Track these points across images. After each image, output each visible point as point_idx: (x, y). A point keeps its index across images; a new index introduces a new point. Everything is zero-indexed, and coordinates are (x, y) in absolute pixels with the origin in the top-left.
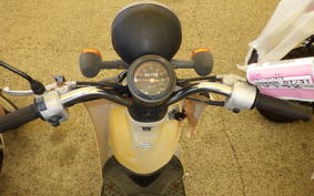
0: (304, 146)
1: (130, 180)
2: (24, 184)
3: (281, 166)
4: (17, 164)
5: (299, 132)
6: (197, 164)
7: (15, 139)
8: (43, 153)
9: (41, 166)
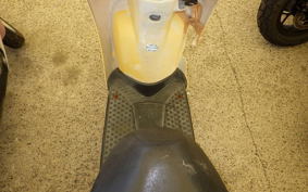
0: (304, 69)
1: (134, 91)
2: (30, 101)
3: (280, 86)
4: (22, 83)
5: (300, 56)
6: (198, 85)
7: (17, 60)
8: (47, 74)
9: (45, 85)
